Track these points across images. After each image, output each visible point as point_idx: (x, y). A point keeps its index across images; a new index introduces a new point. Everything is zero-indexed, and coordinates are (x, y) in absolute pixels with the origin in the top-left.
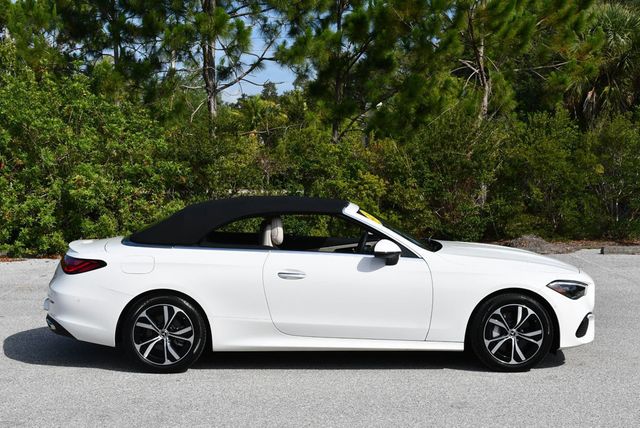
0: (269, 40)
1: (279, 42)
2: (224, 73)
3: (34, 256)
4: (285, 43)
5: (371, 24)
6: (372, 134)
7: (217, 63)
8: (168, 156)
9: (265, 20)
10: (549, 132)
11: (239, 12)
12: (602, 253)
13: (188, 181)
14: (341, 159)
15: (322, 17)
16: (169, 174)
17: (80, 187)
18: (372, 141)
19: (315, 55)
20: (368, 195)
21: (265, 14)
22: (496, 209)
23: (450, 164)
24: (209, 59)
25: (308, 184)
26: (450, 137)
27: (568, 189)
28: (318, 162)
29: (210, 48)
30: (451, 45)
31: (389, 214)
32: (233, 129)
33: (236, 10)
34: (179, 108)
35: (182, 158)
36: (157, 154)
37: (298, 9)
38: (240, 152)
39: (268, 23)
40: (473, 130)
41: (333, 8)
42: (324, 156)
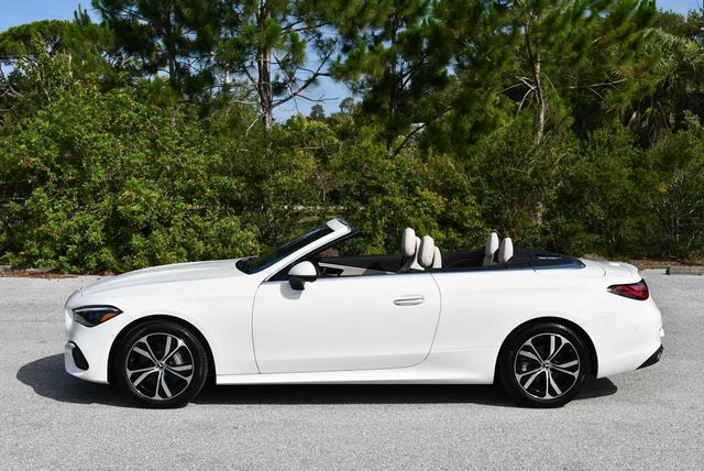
0: (323, 56)
1: (334, 57)
2: (279, 89)
3: (82, 273)
4: (339, 58)
5: (425, 41)
6: (430, 150)
7: (272, 78)
8: (222, 171)
9: (319, 35)
10: (611, 150)
11: (294, 27)
12: (668, 273)
13: (243, 197)
14: (399, 175)
15: (377, 33)
16: (224, 189)
17: (129, 202)
18: (429, 157)
19: (369, 70)
20: (426, 212)
21: (321, 30)
22: (556, 228)
23: (508, 181)
24: (264, 74)
25: (364, 201)
26: (509, 154)
27: (629, 208)
28: (375, 178)
29: (265, 62)
31: (448, 231)
32: (288, 144)
33: (290, 26)
34: (234, 123)
35: (237, 173)
36: (211, 170)
37: (354, 24)
38: (296, 167)
39: (323, 38)
40: (532, 147)
41: (387, 25)
42: (381, 172)
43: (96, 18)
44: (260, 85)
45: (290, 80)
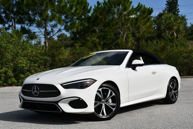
2: (48, 33)
15: (75, 18)
17: (21, 64)
30: (117, 25)
44: (45, 32)
45: (52, 31)
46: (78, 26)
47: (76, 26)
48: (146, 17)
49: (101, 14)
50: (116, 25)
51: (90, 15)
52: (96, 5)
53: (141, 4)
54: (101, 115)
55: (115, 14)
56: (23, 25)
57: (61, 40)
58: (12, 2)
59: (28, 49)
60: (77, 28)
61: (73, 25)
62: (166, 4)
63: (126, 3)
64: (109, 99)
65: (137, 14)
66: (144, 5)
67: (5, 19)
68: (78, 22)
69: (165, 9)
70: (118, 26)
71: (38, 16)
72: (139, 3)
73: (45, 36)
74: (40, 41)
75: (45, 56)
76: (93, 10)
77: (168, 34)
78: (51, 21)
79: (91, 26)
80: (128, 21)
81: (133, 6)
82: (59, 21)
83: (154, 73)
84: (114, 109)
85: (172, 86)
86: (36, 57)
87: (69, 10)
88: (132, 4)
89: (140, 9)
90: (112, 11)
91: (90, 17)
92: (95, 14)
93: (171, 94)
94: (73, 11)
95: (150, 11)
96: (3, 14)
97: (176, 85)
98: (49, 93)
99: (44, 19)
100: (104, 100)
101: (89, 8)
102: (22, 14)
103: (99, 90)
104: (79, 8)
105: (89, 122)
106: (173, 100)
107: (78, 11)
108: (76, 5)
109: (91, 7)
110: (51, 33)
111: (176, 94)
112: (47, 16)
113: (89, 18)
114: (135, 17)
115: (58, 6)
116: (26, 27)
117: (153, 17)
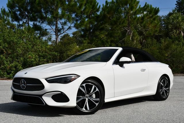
43: (7, 10)
44: (55, 29)
45: (62, 28)
46: (87, 23)
47: (85, 24)
48: (152, 17)
49: (108, 13)
50: (123, 23)
51: (98, 13)
52: (105, 4)
53: (148, 4)
54: (84, 109)
55: (122, 13)
56: (35, 23)
57: (76, 37)
58: (26, 1)
59: (38, 44)
60: (86, 26)
61: (82, 23)
62: (176, 4)
63: (133, 2)
64: (92, 94)
65: (144, 13)
66: (151, 5)
67: (19, 17)
68: (87, 20)
69: (175, 9)
70: (124, 24)
71: (50, 14)
72: (146, 3)
73: (55, 32)
74: (51, 37)
75: (54, 52)
76: (101, 9)
77: (175, 33)
78: (61, 19)
79: (99, 24)
80: (134, 20)
81: (140, 6)
82: (69, 19)
83: (143, 70)
84: (97, 104)
85: (162, 83)
86: (46, 52)
87: (78, 8)
88: (139, 4)
89: (147, 8)
90: (119, 10)
91: (99, 15)
92: (103, 13)
93: (161, 91)
94: (82, 10)
95: (157, 11)
96: (18, 11)
97: (167, 82)
98: (35, 87)
99: (54, 17)
100: (87, 95)
101: (98, 7)
102: (35, 13)
103: (83, 85)
104: (88, 6)
105: (72, 116)
106: (164, 97)
107: (87, 10)
108: (86, 4)
109: (100, 6)
110: (62, 30)
111: (167, 92)
112: (57, 14)
113: (98, 17)
114: (141, 16)
115: (69, 5)
116: (38, 24)
117: (163, 16)
